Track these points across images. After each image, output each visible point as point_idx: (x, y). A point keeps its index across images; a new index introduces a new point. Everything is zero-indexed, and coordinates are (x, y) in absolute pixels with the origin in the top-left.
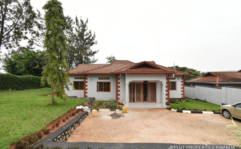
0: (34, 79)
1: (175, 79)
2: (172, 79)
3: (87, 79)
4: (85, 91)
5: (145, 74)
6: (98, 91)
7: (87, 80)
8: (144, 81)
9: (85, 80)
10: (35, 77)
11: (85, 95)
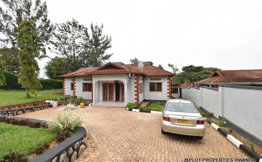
0: (52, 82)
1: (160, 80)
2: (157, 80)
3: (75, 80)
4: (74, 91)
5: (108, 74)
6: (83, 91)
7: (75, 82)
8: (115, 81)
9: (74, 82)
10: (53, 80)
11: (74, 94)
